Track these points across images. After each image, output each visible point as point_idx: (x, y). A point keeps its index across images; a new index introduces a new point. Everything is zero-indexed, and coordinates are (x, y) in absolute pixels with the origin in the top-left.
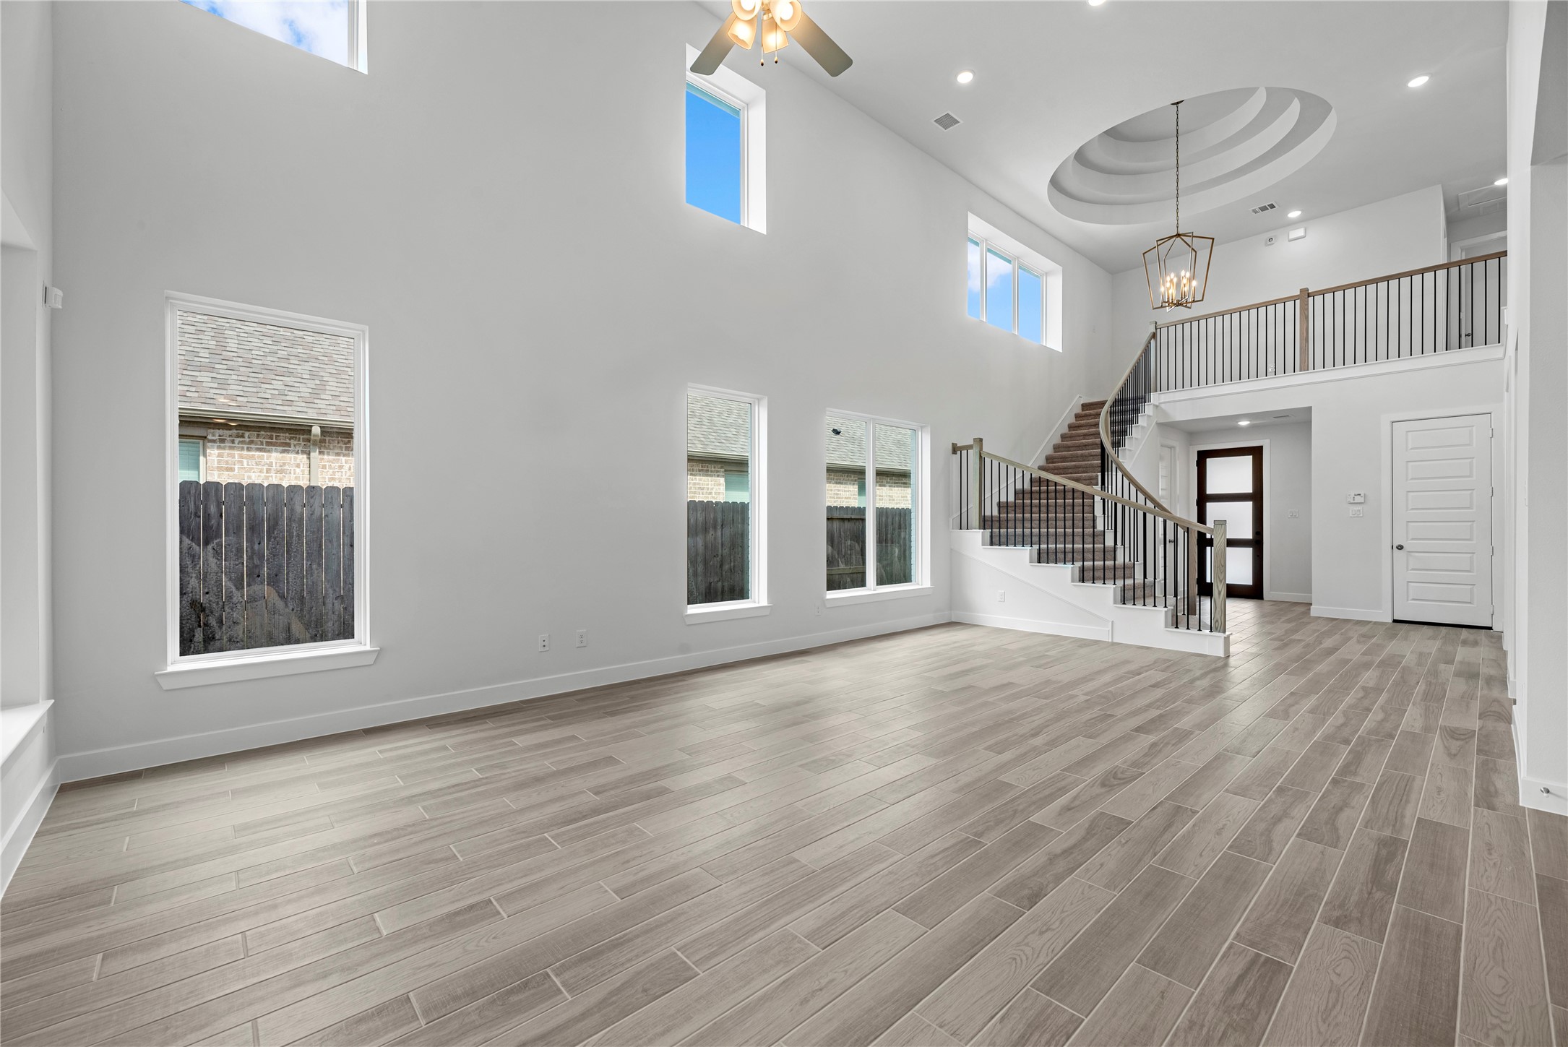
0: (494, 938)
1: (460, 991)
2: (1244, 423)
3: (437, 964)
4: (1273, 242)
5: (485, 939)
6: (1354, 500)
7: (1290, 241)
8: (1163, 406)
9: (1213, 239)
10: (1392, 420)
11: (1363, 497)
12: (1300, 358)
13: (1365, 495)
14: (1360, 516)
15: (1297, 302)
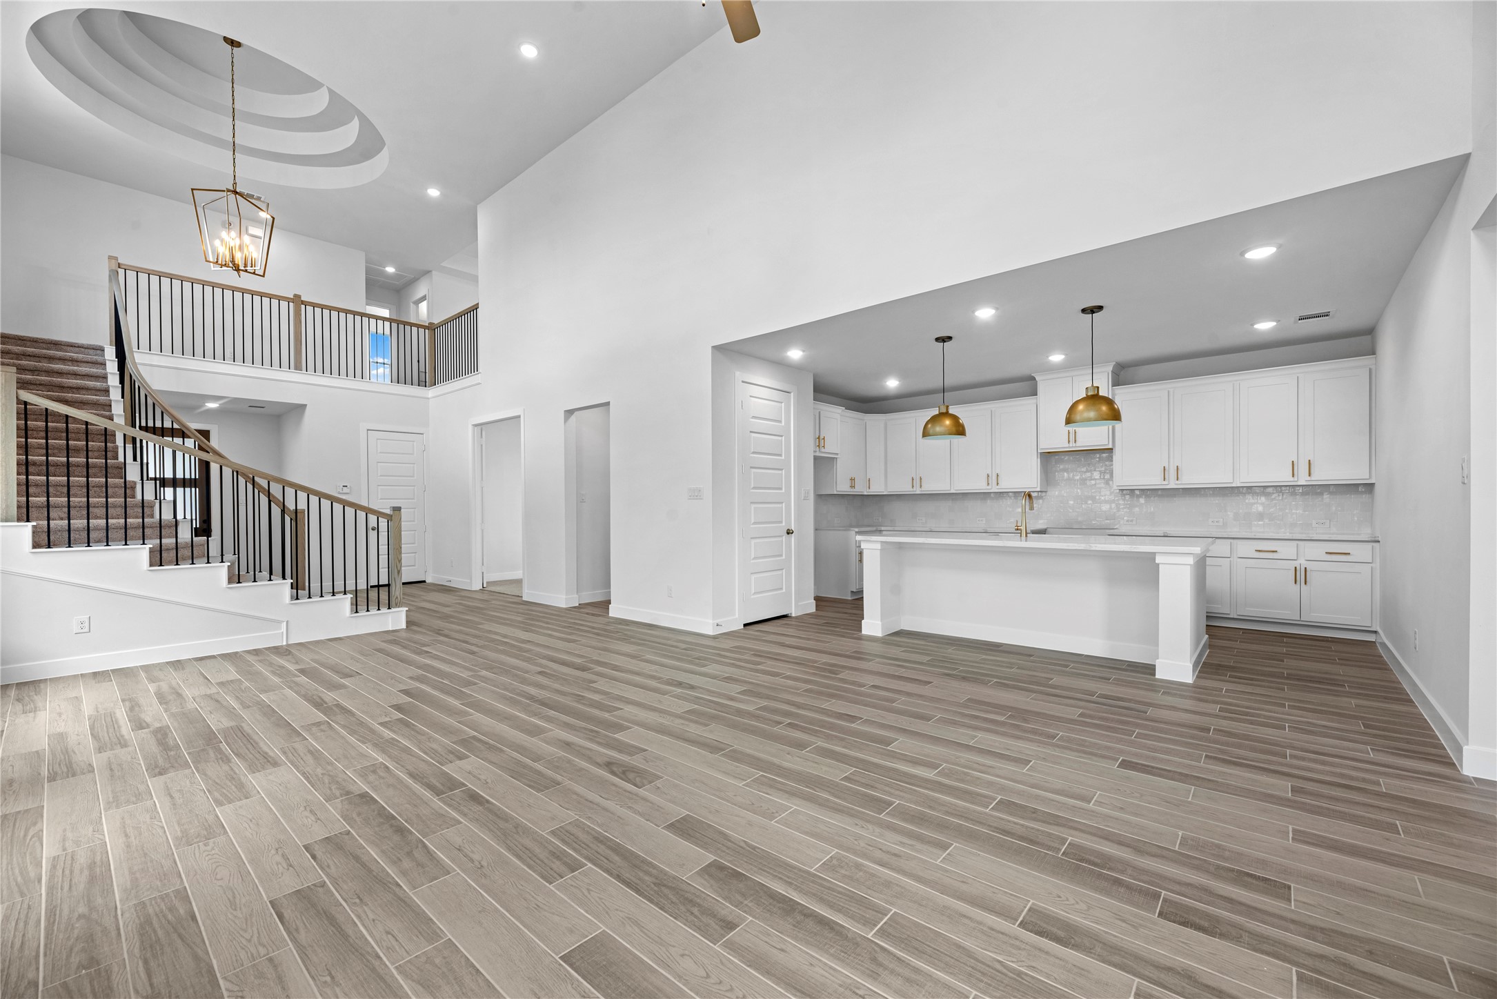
0: (1060, 897)
1: (1122, 890)
2: (212, 405)
3: (1118, 917)
5: (1068, 903)
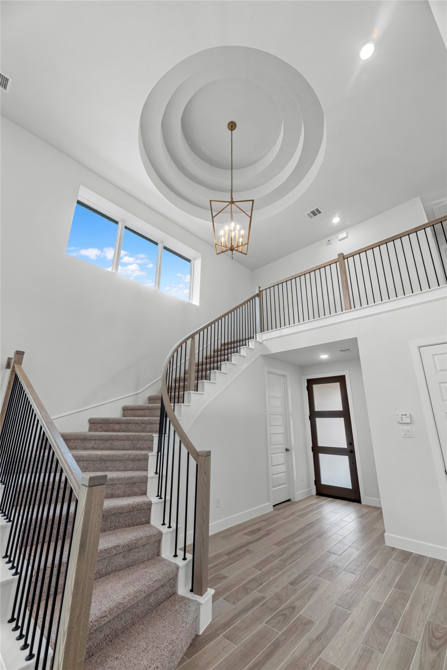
2: (324, 357)
4: (330, 242)
6: (402, 420)
7: (340, 240)
8: (264, 342)
9: (253, 201)
10: (418, 346)
11: (409, 417)
12: (344, 301)
13: (410, 415)
14: (410, 436)
15: (338, 263)
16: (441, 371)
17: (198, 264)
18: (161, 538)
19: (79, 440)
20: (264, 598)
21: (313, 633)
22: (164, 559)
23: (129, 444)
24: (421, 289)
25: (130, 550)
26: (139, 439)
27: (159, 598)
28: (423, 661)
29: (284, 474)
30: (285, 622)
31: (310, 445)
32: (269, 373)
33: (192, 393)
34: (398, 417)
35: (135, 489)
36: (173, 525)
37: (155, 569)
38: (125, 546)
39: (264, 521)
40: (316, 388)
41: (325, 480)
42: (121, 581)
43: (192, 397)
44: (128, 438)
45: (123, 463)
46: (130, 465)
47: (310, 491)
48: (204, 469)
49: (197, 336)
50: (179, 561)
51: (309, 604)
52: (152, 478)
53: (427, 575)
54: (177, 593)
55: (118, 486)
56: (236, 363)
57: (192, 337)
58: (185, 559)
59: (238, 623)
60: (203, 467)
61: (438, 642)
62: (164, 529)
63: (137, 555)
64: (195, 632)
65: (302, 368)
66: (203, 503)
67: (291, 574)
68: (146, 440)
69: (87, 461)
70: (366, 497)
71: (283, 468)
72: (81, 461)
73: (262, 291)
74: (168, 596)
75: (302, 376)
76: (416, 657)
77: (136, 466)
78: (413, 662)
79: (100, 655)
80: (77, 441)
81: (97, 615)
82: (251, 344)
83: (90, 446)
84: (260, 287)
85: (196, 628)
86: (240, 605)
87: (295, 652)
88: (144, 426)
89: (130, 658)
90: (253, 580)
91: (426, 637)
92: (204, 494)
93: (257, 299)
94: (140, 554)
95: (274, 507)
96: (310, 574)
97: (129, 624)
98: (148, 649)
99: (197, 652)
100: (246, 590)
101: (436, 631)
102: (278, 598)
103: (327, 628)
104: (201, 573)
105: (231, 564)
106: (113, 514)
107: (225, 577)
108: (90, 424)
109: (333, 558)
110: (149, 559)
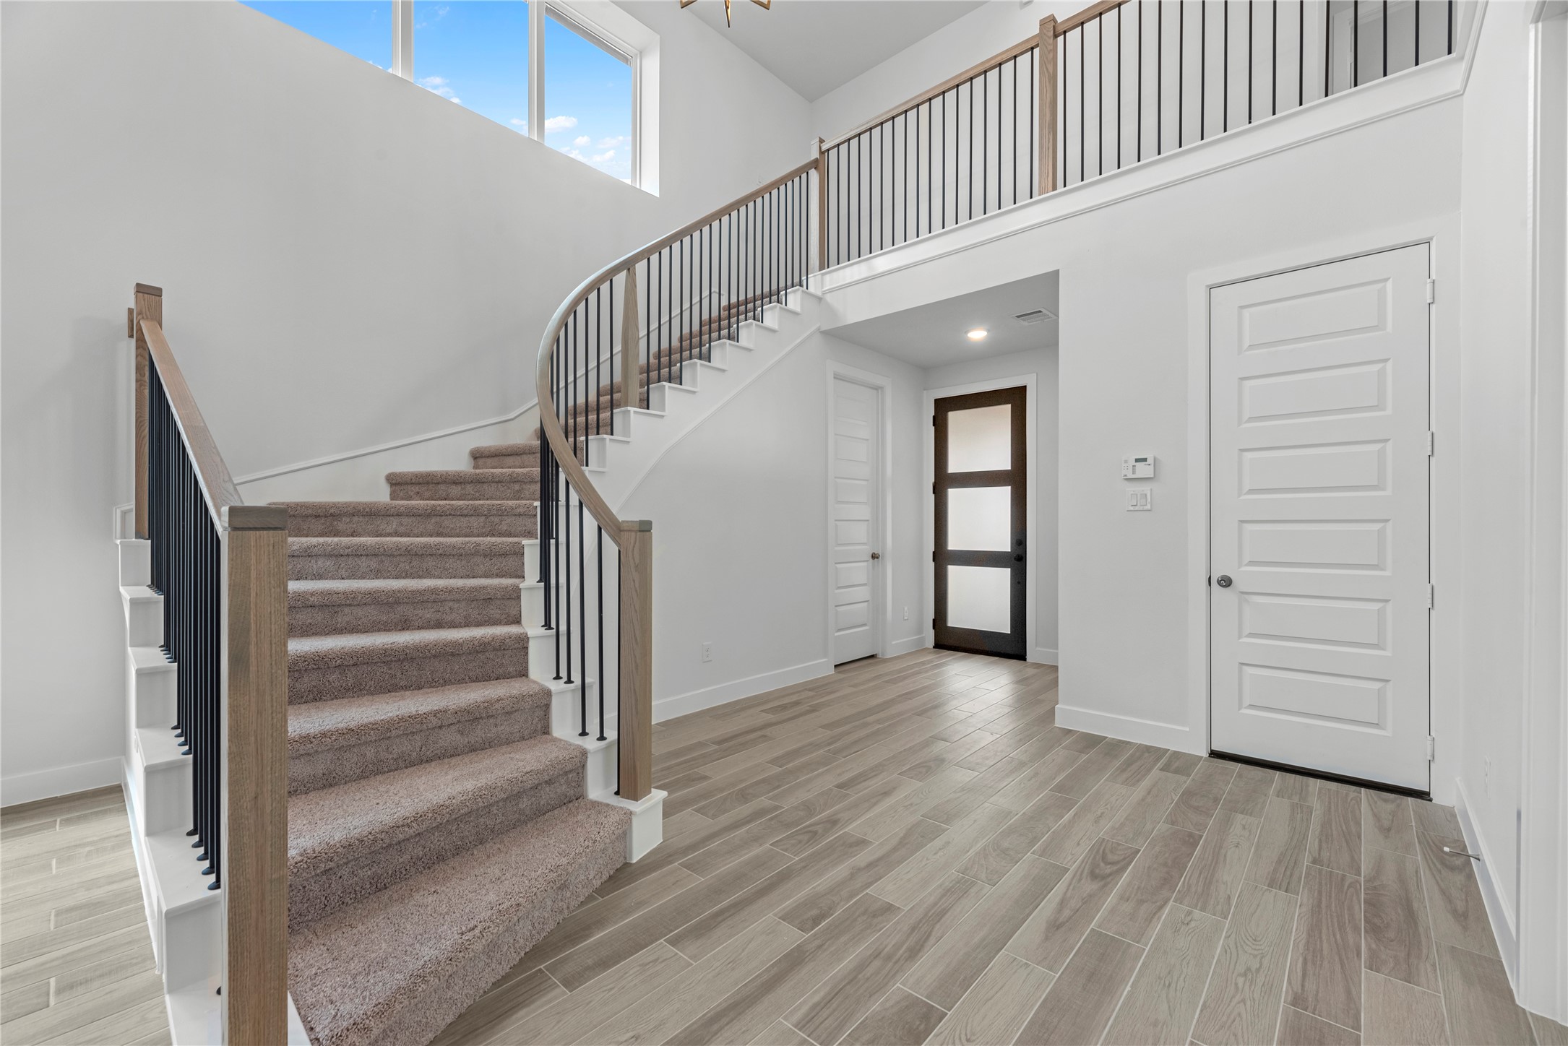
2: (978, 335)
6: (1134, 473)
8: (828, 297)
10: (1209, 284)
11: (1152, 465)
12: (1040, 169)
13: (1155, 459)
14: (1146, 508)
15: (1036, 51)
16: (1251, 347)
17: (651, 67)
18: (550, 701)
19: (361, 517)
20: (777, 808)
21: (862, 858)
22: (556, 738)
23: (482, 524)
24: (1250, 118)
25: (476, 720)
26: (502, 513)
27: (542, 803)
28: (1069, 894)
29: (866, 604)
30: (811, 842)
31: (931, 547)
32: (837, 377)
33: (632, 412)
34: (1126, 465)
35: (492, 612)
36: (576, 676)
37: (532, 754)
38: (460, 711)
39: (810, 690)
40: (954, 417)
41: (955, 619)
42: (451, 772)
43: (632, 419)
44: (476, 512)
45: (464, 562)
46: (482, 566)
47: (922, 640)
48: (634, 560)
49: (641, 267)
50: (591, 743)
51: (868, 815)
52: (530, 589)
53: (1124, 771)
54: (586, 796)
55: (451, 604)
56: (751, 346)
57: (628, 265)
58: (602, 738)
59: (713, 845)
60: (633, 555)
61: (1110, 868)
62: (556, 687)
63: (494, 730)
64: (622, 859)
65: (924, 370)
66: (634, 630)
67: (844, 772)
68: (520, 515)
69: (376, 555)
70: (1038, 649)
71: (863, 593)
72: (361, 555)
73: (828, 150)
74: (565, 801)
75: (925, 392)
76: (1056, 890)
77: (496, 567)
78: (1048, 897)
79: (401, 888)
80: (356, 519)
81: (383, 823)
82: (794, 299)
83: (389, 529)
84: (821, 141)
85: (625, 852)
86: (725, 819)
87: (819, 885)
88: (517, 487)
89: (461, 892)
90: (764, 781)
91: (1087, 862)
92: (636, 611)
93: (814, 175)
94: (500, 728)
95: (837, 669)
96: (883, 772)
97: (470, 843)
98: (503, 878)
99: (622, 887)
100: (743, 796)
101: (1112, 852)
102: (809, 808)
103: (895, 849)
104: (634, 762)
105: (722, 758)
106: (435, 656)
107: (705, 778)
108: (391, 487)
109: (939, 747)
110: (523, 738)
